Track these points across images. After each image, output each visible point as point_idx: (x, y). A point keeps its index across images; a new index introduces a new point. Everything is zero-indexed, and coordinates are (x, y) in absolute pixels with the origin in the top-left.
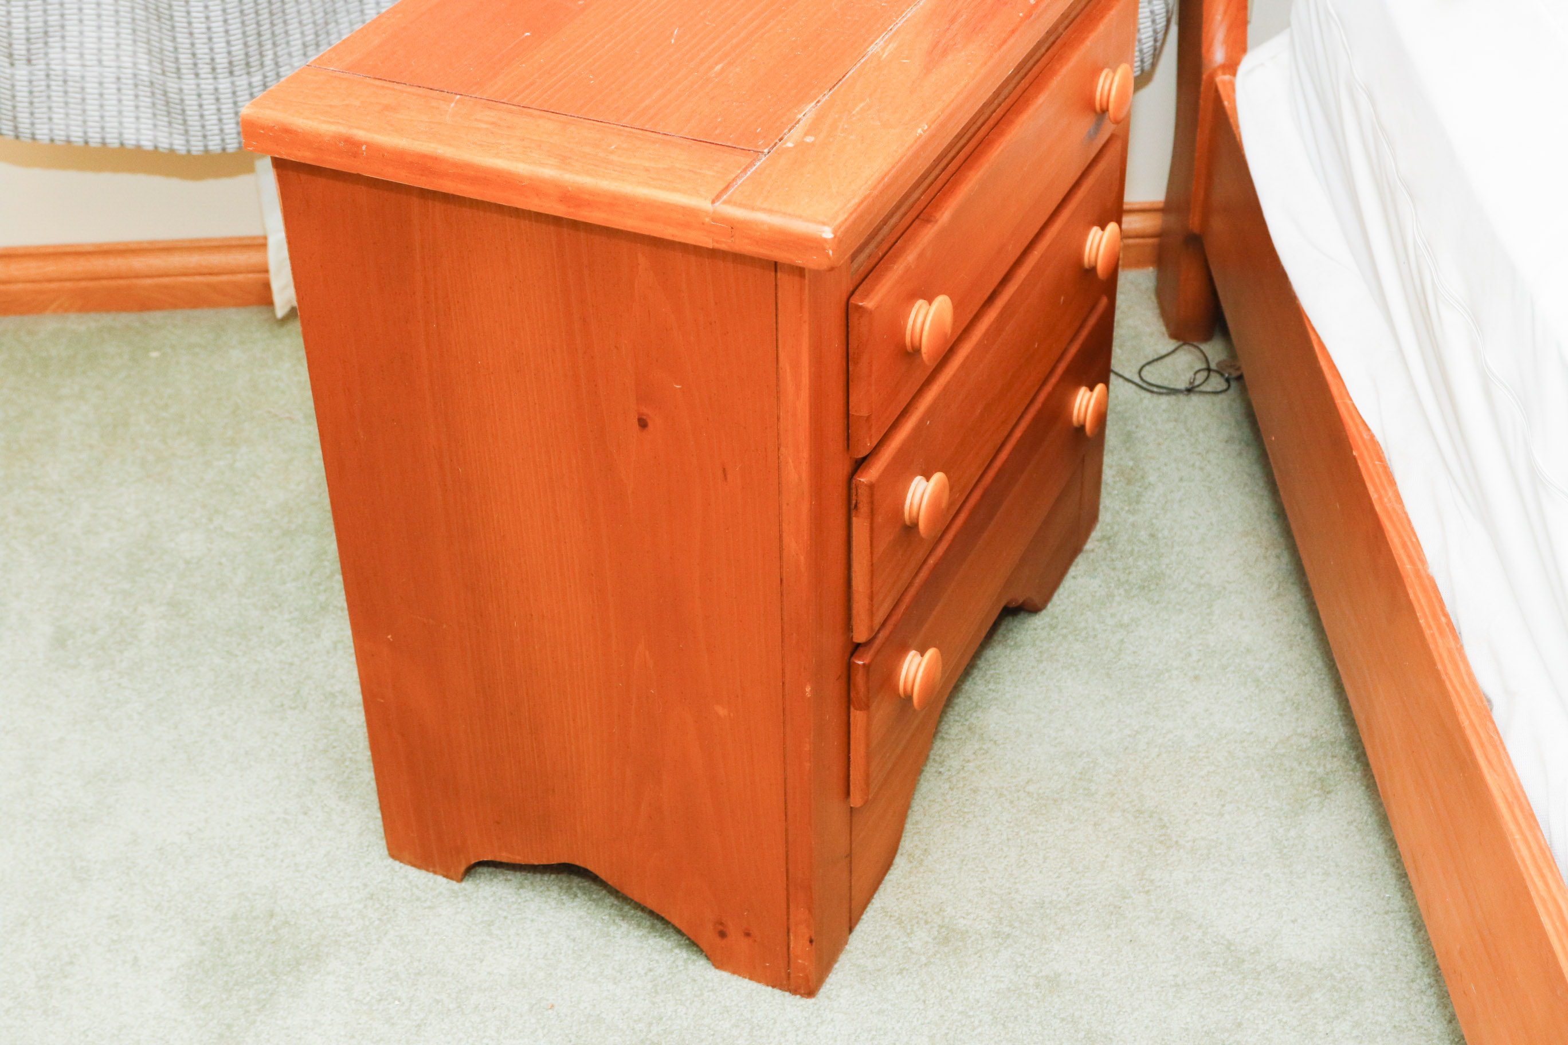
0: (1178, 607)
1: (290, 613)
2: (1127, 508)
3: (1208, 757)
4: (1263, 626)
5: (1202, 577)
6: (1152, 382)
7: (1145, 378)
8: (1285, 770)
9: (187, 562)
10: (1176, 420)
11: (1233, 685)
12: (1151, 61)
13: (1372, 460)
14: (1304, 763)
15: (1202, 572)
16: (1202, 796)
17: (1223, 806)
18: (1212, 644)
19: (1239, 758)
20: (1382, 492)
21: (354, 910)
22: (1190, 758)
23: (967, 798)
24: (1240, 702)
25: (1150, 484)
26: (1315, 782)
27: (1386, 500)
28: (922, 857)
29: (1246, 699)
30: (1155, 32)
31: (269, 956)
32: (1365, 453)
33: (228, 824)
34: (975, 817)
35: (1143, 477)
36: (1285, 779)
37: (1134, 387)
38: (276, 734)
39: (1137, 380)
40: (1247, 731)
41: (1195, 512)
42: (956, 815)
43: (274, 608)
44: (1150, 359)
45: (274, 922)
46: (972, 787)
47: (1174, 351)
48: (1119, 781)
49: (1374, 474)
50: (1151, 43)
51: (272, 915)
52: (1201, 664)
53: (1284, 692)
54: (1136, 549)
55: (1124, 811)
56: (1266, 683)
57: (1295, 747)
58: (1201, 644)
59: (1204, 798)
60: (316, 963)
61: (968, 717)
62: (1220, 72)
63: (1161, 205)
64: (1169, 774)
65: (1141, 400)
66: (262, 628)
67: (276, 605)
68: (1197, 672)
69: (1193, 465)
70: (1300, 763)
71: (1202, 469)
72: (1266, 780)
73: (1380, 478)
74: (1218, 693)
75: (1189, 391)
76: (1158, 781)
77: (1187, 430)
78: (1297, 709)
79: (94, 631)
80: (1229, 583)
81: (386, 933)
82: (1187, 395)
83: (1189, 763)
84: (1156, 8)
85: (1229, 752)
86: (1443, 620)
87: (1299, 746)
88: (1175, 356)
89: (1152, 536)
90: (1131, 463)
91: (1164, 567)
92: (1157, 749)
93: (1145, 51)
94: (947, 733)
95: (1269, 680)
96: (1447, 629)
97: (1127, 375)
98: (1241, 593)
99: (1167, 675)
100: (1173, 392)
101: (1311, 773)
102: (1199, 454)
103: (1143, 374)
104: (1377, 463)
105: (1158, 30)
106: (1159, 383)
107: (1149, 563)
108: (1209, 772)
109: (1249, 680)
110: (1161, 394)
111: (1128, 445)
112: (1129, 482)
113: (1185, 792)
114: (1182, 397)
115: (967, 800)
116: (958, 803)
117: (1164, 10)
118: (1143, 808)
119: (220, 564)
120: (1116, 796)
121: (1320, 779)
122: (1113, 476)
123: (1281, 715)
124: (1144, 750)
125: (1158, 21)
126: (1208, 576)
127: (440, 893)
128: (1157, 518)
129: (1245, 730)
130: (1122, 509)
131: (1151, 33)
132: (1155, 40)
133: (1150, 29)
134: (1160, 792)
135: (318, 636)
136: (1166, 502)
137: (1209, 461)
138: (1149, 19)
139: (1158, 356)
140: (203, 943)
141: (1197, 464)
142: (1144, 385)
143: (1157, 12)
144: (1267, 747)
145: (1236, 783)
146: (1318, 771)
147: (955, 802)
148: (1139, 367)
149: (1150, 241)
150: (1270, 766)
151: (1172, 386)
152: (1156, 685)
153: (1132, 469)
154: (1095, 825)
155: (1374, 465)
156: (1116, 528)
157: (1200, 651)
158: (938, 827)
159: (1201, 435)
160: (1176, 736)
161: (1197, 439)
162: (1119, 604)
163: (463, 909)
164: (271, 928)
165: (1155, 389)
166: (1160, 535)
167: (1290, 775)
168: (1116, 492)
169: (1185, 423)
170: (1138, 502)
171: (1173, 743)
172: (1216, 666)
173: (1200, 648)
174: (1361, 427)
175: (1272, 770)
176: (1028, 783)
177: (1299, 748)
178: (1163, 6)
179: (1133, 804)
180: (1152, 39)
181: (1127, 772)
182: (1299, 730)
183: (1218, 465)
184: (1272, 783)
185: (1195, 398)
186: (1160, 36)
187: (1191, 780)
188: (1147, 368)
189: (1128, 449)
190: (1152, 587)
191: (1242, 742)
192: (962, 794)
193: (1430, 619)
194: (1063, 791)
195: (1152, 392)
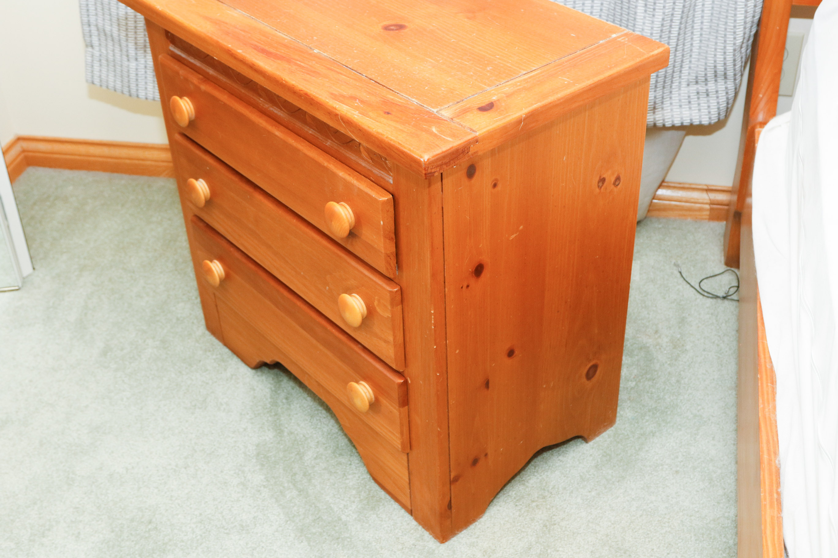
0: (679, 427)
1: (217, 355)
2: (669, 362)
3: (669, 522)
4: (724, 446)
5: (698, 411)
6: (706, 290)
7: (702, 287)
8: (711, 538)
9: (178, 319)
10: (712, 314)
11: (696, 481)
12: (724, 114)
13: (767, 383)
14: (723, 536)
15: (699, 408)
16: (658, 546)
17: (668, 554)
18: (692, 453)
19: (686, 526)
20: (766, 405)
21: (190, 528)
22: (659, 521)
23: (527, 523)
24: (698, 491)
25: (686, 350)
26: (726, 548)
27: (767, 410)
28: (491, 554)
29: (702, 490)
30: (727, 98)
31: (141, 545)
32: (764, 377)
33: (147, 467)
34: (527, 535)
35: (683, 345)
36: (709, 543)
37: (694, 291)
38: (187, 421)
39: (697, 287)
40: (696, 509)
41: (707, 371)
42: (518, 532)
43: (210, 351)
44: (709, 276)
45: (150, 527)
46: (531, 517)
47: (723, 273)
48: (614, 528)
49: (765, 392)
50: (725, 105)
51: (150, 522)
52: (682, 464)
53: (724, 489)
54: (667, 388)
55: (610, 547)
56: (716, 482)
57: (720, 525)
58: (685, 452)
59: (659, 547)
60: (162, 554)
61: (542, 474)
62: (758, 126)
63: (731, 189)
64: (644, 529)
65: (696, 299)
66: (200, 361)
67: (211, 349)
68: (678, 469)
69: (714, 342)
70: (721, 535)
71: (718, 345)
72: (697, 542)
73: (768, 394)
74: (686, 483)
75: (724, 298)
76: (636, 532)
77: (717, 321)
78: (729, 501)
79: (122, 349)
80: (713, 416)
81: (201, 544)
82: (722, 300)
83: (656, 524)
84: (729, 86)
85: (682, 521)
86: (775, 496)
87: (723, 524)
88: (723, 276)
89: (678, 381)
90: (679, 336)
91: (679, 401)
92: (641, 512)
93: (721, 109)
94: (527, 482)
95: (718, 480)
96: (776, 503)
97: (692, 284)
98: (718, 424)
99: (660, 467)
100: (717, 297)
101: (725, 542)
102: (719, 336)
103: (702, 284)
104: (769, 384)
105: (730, 98)
106: (709, 291)
107: (671, 398)
108: (666, 531)
109: (707, 478)
110: (708, 297)
111: (681, 325)
112: (675, 347)
113: (649, 542)
114: (719, 301)
115: (526, 524)
116: (520, 525)
117: (734, 88)
118: (622, 547)
119: (193, 323)
120: (609, 536)
121: (729, 547)
122: (667, 342)
123: (718, 503)
124: (634, 511)
125: (730, 93)
126: (702, 410)
127: (235, 526)
128: (684, 371)
129: (695, 509)
130: (666, 362)
131: (725, 99)
132: (728, 103)
133: (725, 97)
134: (635, 538)
135: (225, 370)
136: (692, 362)
137: (723, 341)
138: (725, 92)
139: (714, 275)
140: (113, 532)
141: (716, 342)
142: (700, 291)
143: (729, 88)
144: (705, 522)
145: (680, 541)
146: (730, 542)
147: (519, 524)
148: (699, 281)
149: (725, 207)
150: (703, 534)
151: (715, 294)
152: (653, 472)
153: (678, 340)
154: (592, 552)
155: (767, 386)
156: (660, 373)
157: (684, 456)
158: (505, 537)
159: (724, 325)
160: (654, 506)
161: (720, 327)
162: (647, 421)
163: (244, 538)
164: (147, 530)
165: (706, 294)
166: (682, 382)
167: (713, 542)
168: (665, 352)
169: (717, 316)
170: (676, 360)
171: (652, 509)
172: (690, 466)
173: (684, 454)
174: (768, 360)
175: (703, 537)
176: (562, 520)
177: (723, 526)
178: (733, 85)
179: (617, 543)
180: (725, 102)
181: (621, 522)
182: (726, 515)
183: (728, 344)
184: (700, 545)
185: (726, 302)
186: (731, 101)
187: (654, 534)
188: (705, 281)
189: (680, 328)
190: (669, 413)
191: (691, 516)
192: (524, 520)
193: (767, 495)
194: (580, 528)
195: (704, 295)
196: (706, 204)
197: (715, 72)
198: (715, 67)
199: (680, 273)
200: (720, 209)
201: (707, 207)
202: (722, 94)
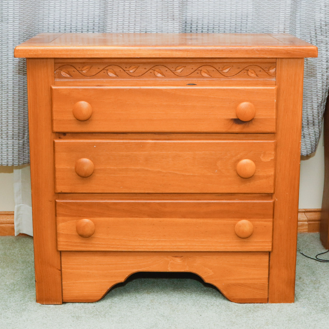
6: (321, 259)
7: (318, 258)
25: (322, 284)
35: (319, 283)
37: (314, 260)
39: (316, 259)
44: (320, 253)
50: (314, 142)
63: (320, 210)
84: (316, 130)
89: (324, 297)
97: (312, 258)
105: (317, 138)
106: (323, 259)
110: (324, 262)
125: (316, 135)
128: (325, 293)
131: (314, 139)
138: (314, 134)
139: (322, 253)
143: (316, 132)
148: (315, 256)
149: (317, 222)
162: (314, 315)
166: (327, 297)
170: (318, 289)
178: (318, 130)
188: (319, 256)
190: (325, 310)
195: (321, 261)
196: (305, 221)
197: (308, 121)
198: (308, 118)
199: (302, 254)
200: (314, 224)
201: (306, 223)
202: (312, 135)
